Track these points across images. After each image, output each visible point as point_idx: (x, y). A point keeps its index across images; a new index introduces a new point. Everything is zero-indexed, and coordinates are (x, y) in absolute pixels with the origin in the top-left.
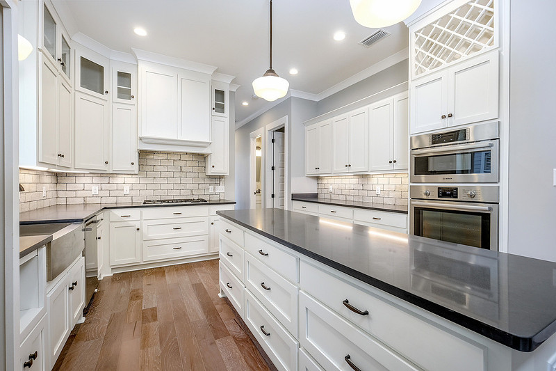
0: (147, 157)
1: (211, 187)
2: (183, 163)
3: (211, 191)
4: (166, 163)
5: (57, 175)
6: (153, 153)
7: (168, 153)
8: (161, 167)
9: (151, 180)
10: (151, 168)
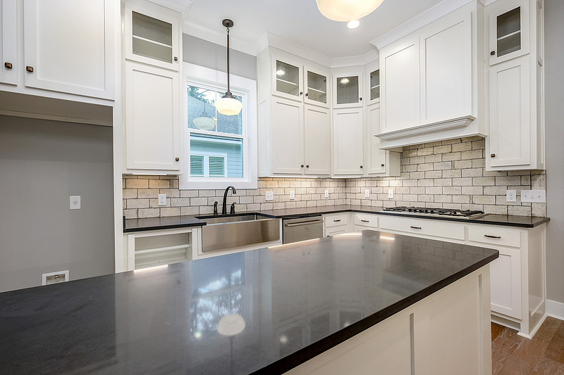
0: (410, 155)
1: (511, 192)
3: (511, 199)
4: (432, 159)
5: (345, 180)
6: (417, 148)
7: (434, 146)
8: (425, 164)
9: (414, 183)
10: (413, 168)
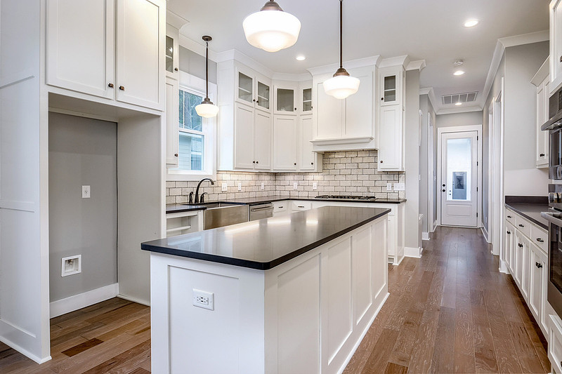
0: (330, 157)
1: (389, 184)
2: (359, 160)
3: (389, 188)
4: (345, 161)
5: (275, 174)
6: (334, 152)
7: (346, 152)
8: (340, 164)
9: (332, 178)
10: (332, 166)
